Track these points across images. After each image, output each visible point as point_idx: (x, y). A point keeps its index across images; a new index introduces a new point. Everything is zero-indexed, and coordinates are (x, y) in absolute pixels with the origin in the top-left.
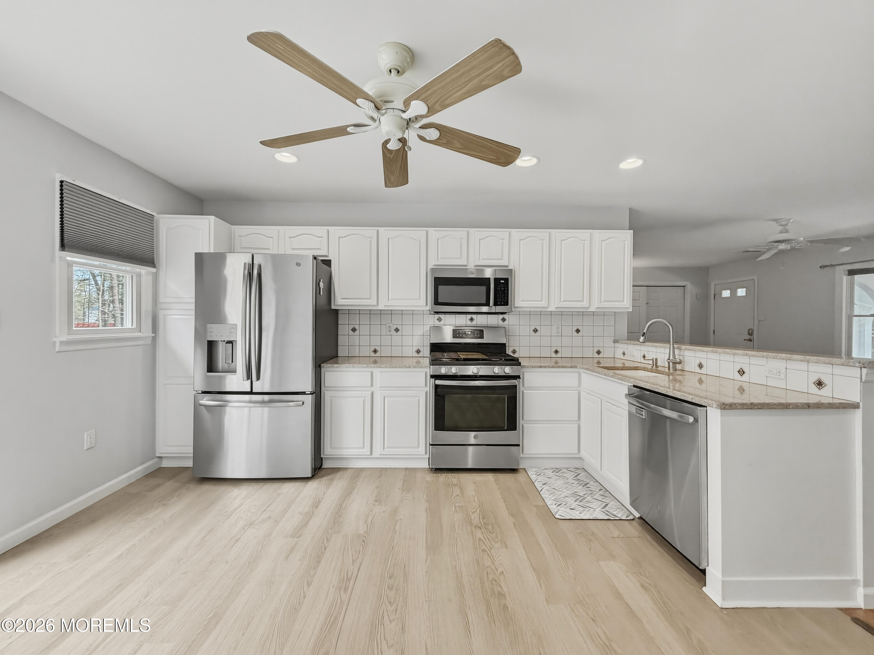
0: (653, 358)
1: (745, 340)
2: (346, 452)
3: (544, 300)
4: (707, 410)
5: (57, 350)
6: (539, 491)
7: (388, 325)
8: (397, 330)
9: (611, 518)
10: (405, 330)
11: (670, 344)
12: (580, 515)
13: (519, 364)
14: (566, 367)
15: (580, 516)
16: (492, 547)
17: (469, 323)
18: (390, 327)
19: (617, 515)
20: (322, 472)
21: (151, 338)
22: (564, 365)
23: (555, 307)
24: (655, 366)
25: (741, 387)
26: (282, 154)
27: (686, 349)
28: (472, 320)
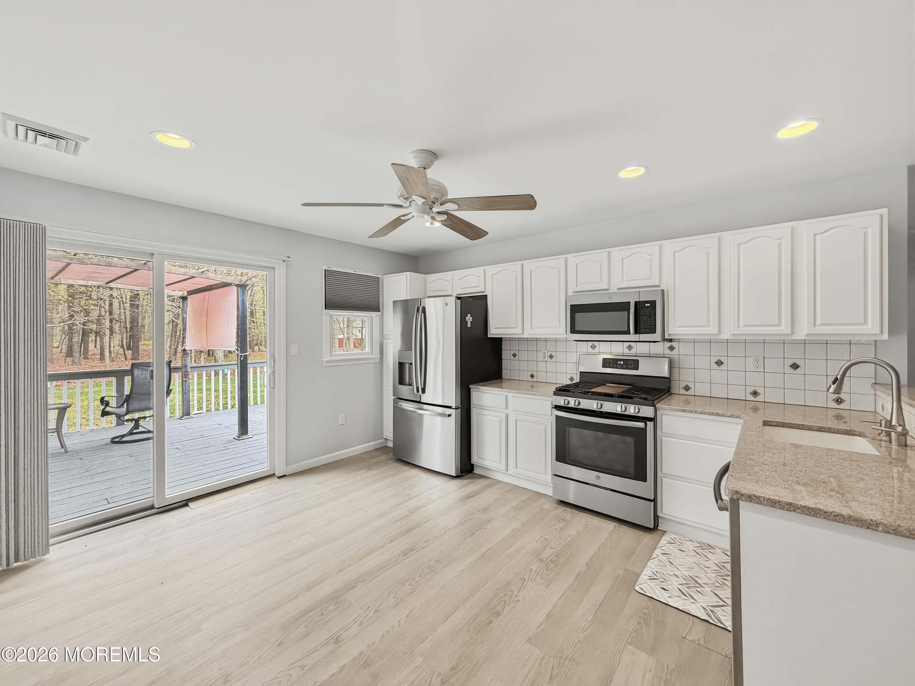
2: (487, 463)
3: (712, 326)
5: (324, 366)
6: (652, 557)
7: (543, 351)
8: (551, 357)
10: (559, 357)
12: (668, 598)
14: (723, 415)
16: (533, 580)
17: (626, 351)
18: (544, 353)
19: (724, 622)
20: (470, 475)
21: (379, 359)
22: (720, 412)
23: (731, 334)
28: (630, 348)
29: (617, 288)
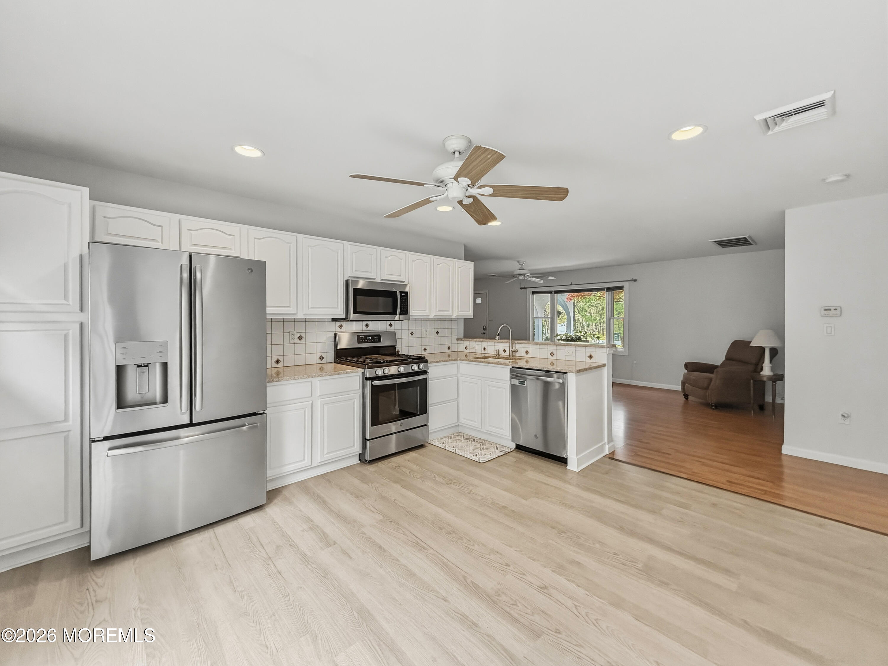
0: (497, 350)
1: (481, 333)
3: (427, 310)
4: (567, 375)
6: (454, 452)
7: (291, 332)
8: (300, 338)
9: (505, 453)
10: (309, 338)
11: (510, 340)
13: (426, 361)
15: (491, 457)
17: (368, 328)
18: (293, 335)
23: (434, 315)
24: (498, 355)
25: (552, 362)
26: (243, 147)
27: (518, 343)
28: (367, 326)
29: (380, 279)
